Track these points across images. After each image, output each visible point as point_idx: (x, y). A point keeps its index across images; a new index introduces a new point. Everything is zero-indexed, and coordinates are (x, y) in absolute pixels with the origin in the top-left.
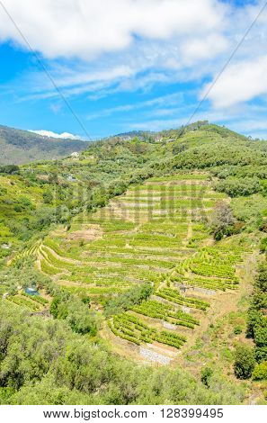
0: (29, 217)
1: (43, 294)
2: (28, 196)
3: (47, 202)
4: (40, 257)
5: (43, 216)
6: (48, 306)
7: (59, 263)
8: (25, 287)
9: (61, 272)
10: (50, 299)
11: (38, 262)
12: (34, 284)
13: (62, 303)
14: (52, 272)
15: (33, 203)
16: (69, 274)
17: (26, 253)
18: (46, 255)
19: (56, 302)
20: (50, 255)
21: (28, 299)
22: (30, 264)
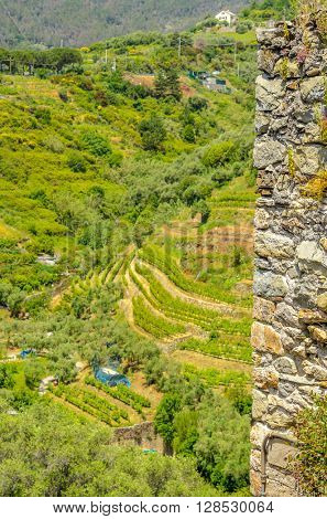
0: (105, 185)
1: (136, 384)
2: (102, 130)
3: (152, 148)
4: (132, 289)
5: (142, 185)
6: (151, 414)
7: (178, 309)
8: (95, 364)
9: (182, 330)
10: (155, 398)
11: (127, 303)
12: (117, 357)
13: (186, 410)
14: (161, 331)
15: (116, 149)
16: (204, 338)
17: (96, 280)
18: (146, 286)
19: (171, 408)
20: (156, 287)
21: (102, 396)
22: (107, 308)
